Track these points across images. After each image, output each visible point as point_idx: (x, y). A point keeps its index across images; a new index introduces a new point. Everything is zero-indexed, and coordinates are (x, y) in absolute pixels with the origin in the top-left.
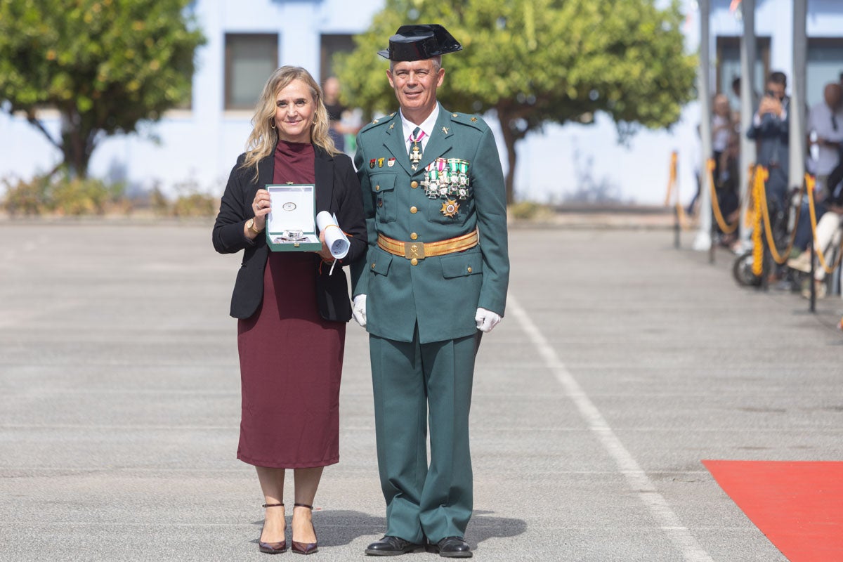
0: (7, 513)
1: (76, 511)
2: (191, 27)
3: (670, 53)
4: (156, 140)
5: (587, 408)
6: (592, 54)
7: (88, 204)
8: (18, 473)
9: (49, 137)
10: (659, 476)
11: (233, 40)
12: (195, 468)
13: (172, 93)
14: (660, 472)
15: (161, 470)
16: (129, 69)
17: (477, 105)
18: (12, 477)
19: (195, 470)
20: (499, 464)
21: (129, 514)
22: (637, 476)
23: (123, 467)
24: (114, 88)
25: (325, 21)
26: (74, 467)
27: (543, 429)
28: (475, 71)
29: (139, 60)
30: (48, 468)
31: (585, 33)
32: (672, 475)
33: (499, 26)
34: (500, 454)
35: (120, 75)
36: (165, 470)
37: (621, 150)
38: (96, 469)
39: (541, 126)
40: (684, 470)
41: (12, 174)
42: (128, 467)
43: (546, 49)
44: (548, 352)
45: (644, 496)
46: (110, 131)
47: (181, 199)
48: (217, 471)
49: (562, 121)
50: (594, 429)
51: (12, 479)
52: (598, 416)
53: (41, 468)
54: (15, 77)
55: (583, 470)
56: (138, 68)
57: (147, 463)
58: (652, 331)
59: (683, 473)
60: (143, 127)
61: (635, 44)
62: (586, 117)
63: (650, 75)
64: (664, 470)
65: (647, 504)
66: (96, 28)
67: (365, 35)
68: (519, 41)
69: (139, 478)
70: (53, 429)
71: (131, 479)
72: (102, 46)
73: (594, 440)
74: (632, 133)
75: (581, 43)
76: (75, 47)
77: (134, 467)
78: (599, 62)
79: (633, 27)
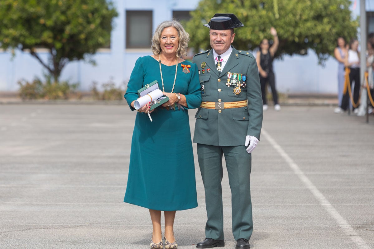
0: (40, 247)
1: (74, 246)
2: (110, 7)
3: (344, 20)
4: (94, 63)
5: (318, 194)
6: (306, 21)
7: (60, 94)
8: (43, 227)
9: (41, 62)
10: (358, 228)
11: (130, 14)
12: (129, 224)
13: (101, 40)
14: (359, 226)
15: (113, 225)
16: (80, 28)
17: (250, 45)
18: (40, 229)
19: (130, 225)
20: (279, 222)
21: (100, 247)
22: (347, 228)
23: (94, 224)
24: (73, 38)
25: (175, 4)
26: (70, 224)
27: (298, 204)
28: (249, 29)
29: (85, 24)
30: (57, 225)
31: (303, 10)
32: (365, 227)
33: (260, 7)
34: (279, 217)
35: (75, 31)
36: (115, 225)
37: (320, 67)
38: (81, 225)
39: (281, 56)
40: (370, 225)
41: (23, 80)
42: (96, 224)
43: (284, 18)
44: (294, 166)
45: (352, 238)
46: (71, 59)
47: (106, 91)
48: (140, 225)
49: (291, 53)
50: (323, 204)
51: (40, 230)
52: (324, 198)
53: (53, 224)
54: (24, 32)
55: (320, 225)
56: (84, 28)
57: (105, 222)
58: (344, 156)
59: (370, 226)
60: (87, 57)
61: (327, 15)
62: (303, 51)
63: (334, 31)
64: (360, 225)
65: (354, 242)
66: (64, 8)
67: (195, 11)
68: (270, 14)
69: (103, 230)
70: (57, 205)
71: (98, 230)
72: (67, 17)
73: (323, 210)
74: (325, 59)
75: (301, 15)
76: (54, 17)
77: (99, 224)
78: (309, 24)
79: (326, 7)
